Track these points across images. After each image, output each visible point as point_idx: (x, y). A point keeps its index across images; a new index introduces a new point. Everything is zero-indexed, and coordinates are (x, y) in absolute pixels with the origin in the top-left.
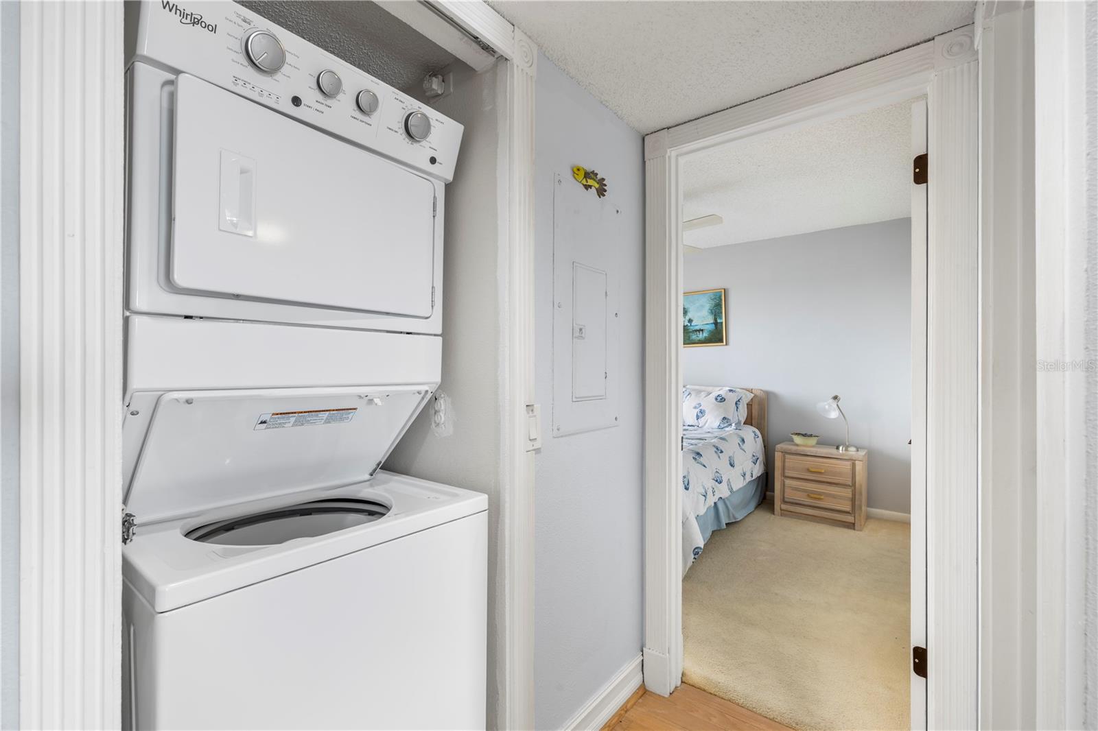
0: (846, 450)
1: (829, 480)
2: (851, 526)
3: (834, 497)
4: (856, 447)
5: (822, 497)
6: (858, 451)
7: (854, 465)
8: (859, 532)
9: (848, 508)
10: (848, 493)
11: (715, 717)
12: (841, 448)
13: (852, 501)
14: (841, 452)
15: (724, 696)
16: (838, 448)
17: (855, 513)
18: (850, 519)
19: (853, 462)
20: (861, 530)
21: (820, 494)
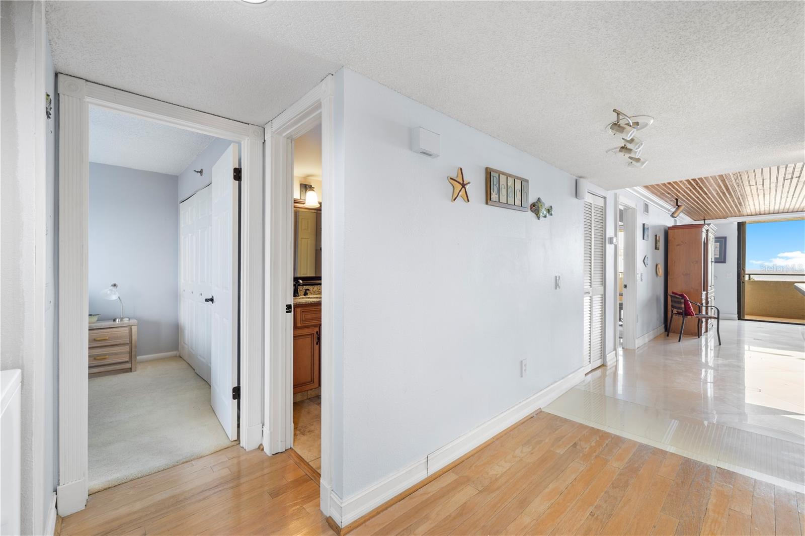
0: (122, 321)
1: (112, 344)
2: (130, 370)
3: (116, 354)
4: (128, 318)
5: (107, 357)
6: (129, 320)
7: (131, 330)
8: (135, 372)
9: (127, 359)
10: (127, 348)
11: (130, 492)
12: (117, 320)
13: (130, 354)
14: (117, 322)
15: (126, 481)
16: (115, 320)
17: (131, 361)
18: (128, 366)
19: (130, 327)
20: (136, 371)
21: (106, 355)
